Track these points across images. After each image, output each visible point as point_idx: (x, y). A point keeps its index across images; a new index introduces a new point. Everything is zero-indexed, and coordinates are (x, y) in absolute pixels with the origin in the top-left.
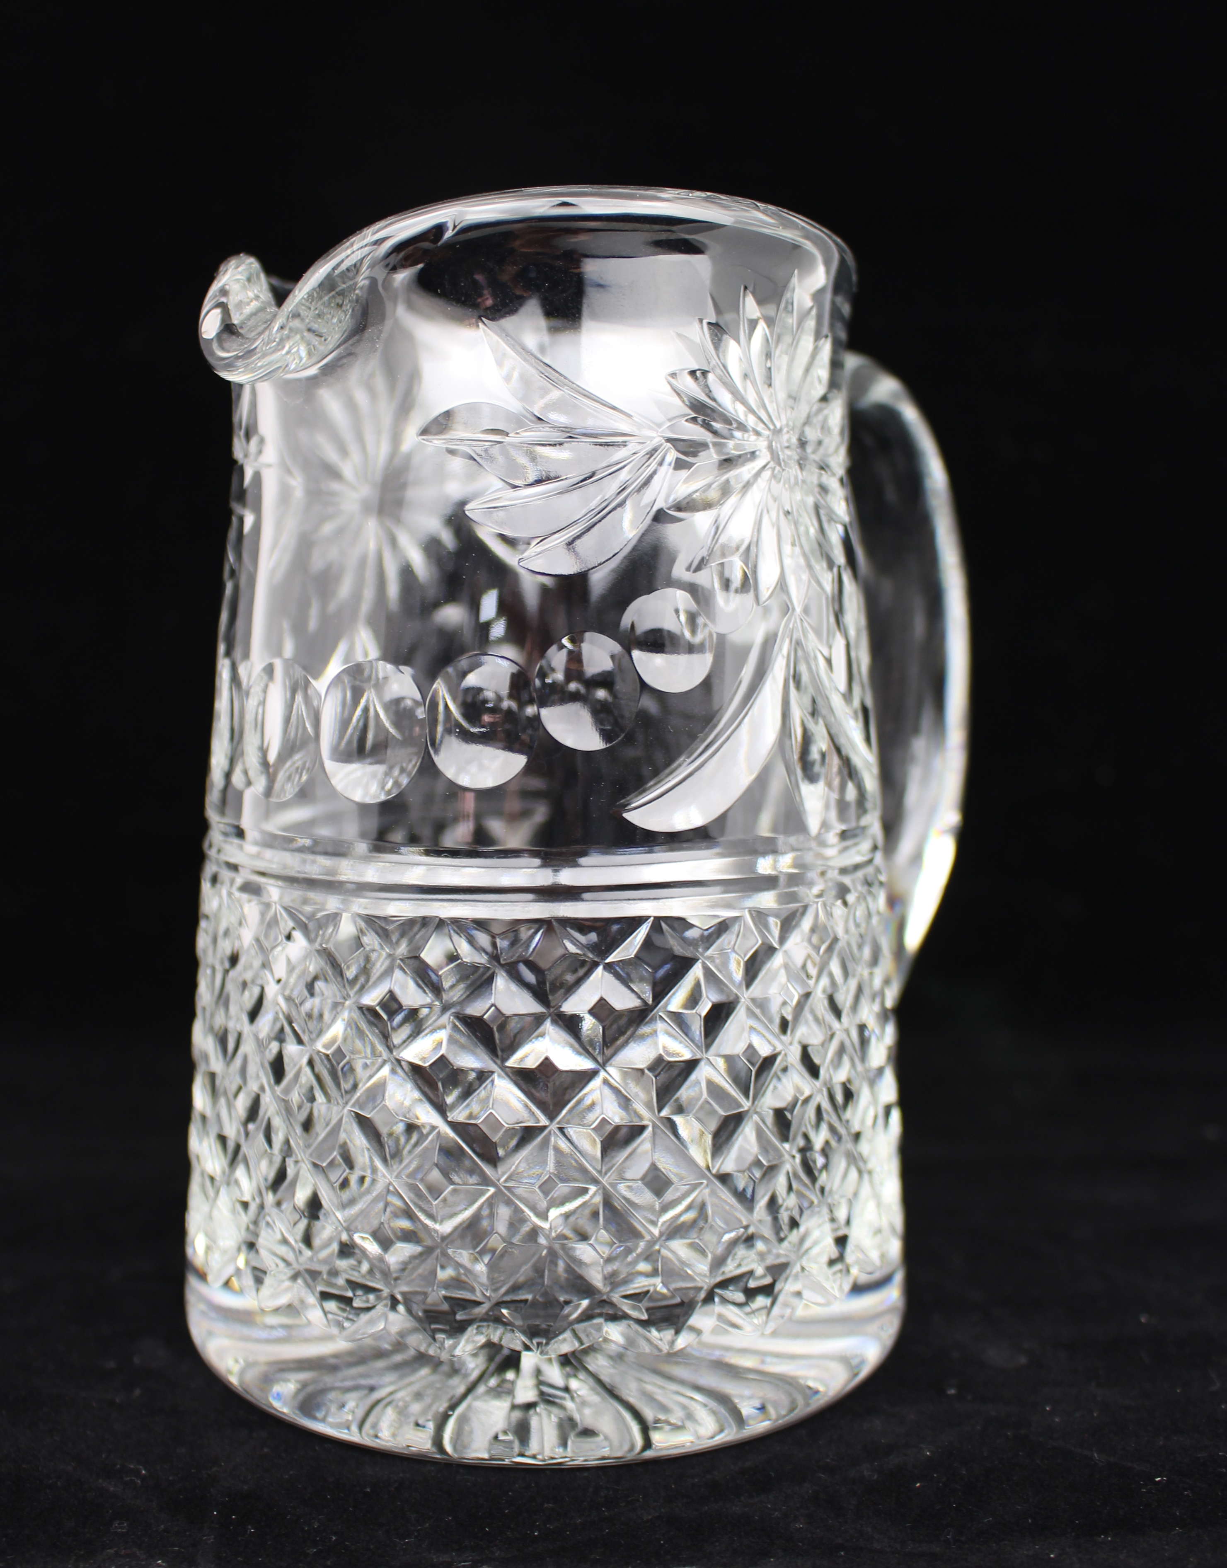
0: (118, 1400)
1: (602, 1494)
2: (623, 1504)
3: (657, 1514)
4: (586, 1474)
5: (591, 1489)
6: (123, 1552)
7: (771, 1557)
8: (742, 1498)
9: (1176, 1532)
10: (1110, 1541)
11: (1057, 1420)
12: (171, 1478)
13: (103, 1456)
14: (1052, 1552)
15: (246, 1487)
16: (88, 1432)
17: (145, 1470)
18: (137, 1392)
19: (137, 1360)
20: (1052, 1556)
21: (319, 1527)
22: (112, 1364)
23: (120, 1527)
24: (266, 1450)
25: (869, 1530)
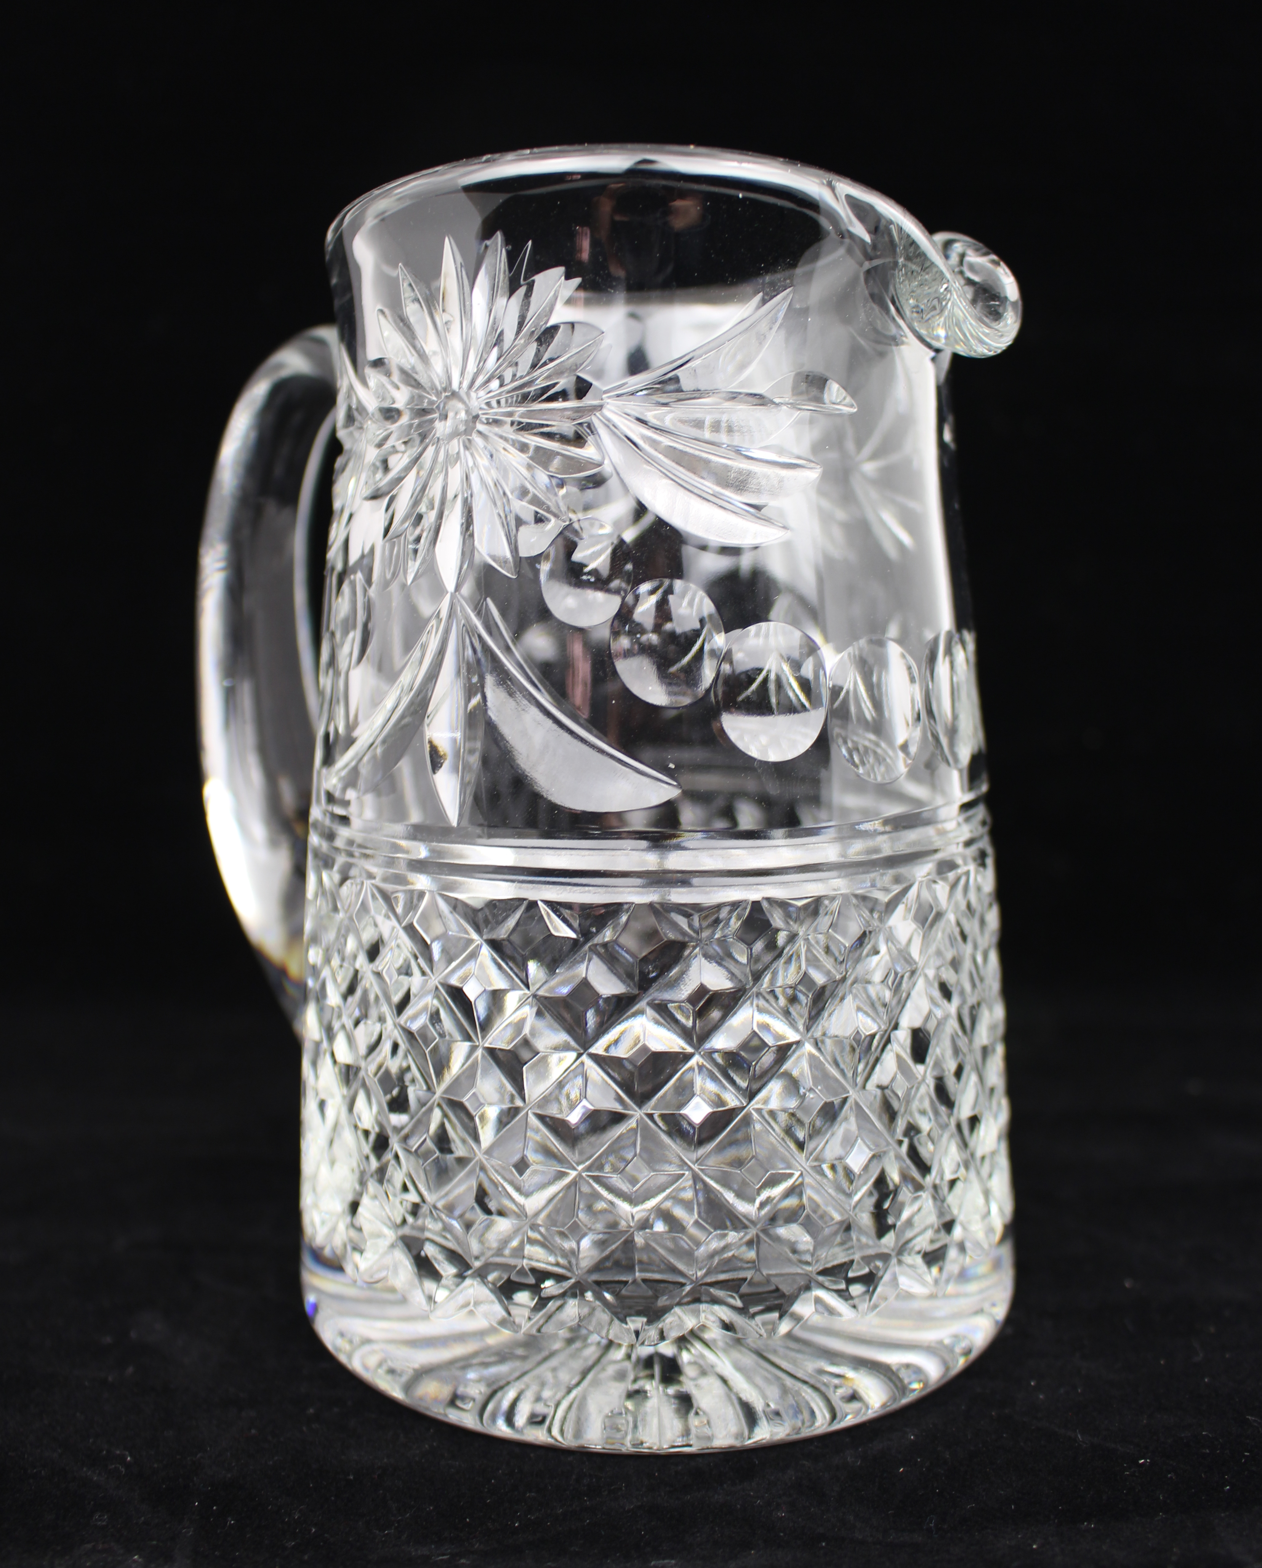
0: (110, 1379)
1: (586, 1481)
2: (606, 1493)
3: (639, 1504)
4: (570, 1459)
5: (574, 1477)
6: (100, 1547)
7: (752, 1549)
8: (725, 1486)
9: (1159, 1518)
10: (1094, 1528)
11: (1041, 1397)
12: (156, 1465)
13: (91, 1441)
14: (1034, 1542)
15: (229, 1475)
16: (78, 1414)
17: (131, 1456)
18: (130, 1370)
19: (133, 1335)
20: (1034, 1547)
21: (299, 1518)
22: (108, 1340)
23: (101, 1519)
24: (253, 1431)
25: (852, 1518)
